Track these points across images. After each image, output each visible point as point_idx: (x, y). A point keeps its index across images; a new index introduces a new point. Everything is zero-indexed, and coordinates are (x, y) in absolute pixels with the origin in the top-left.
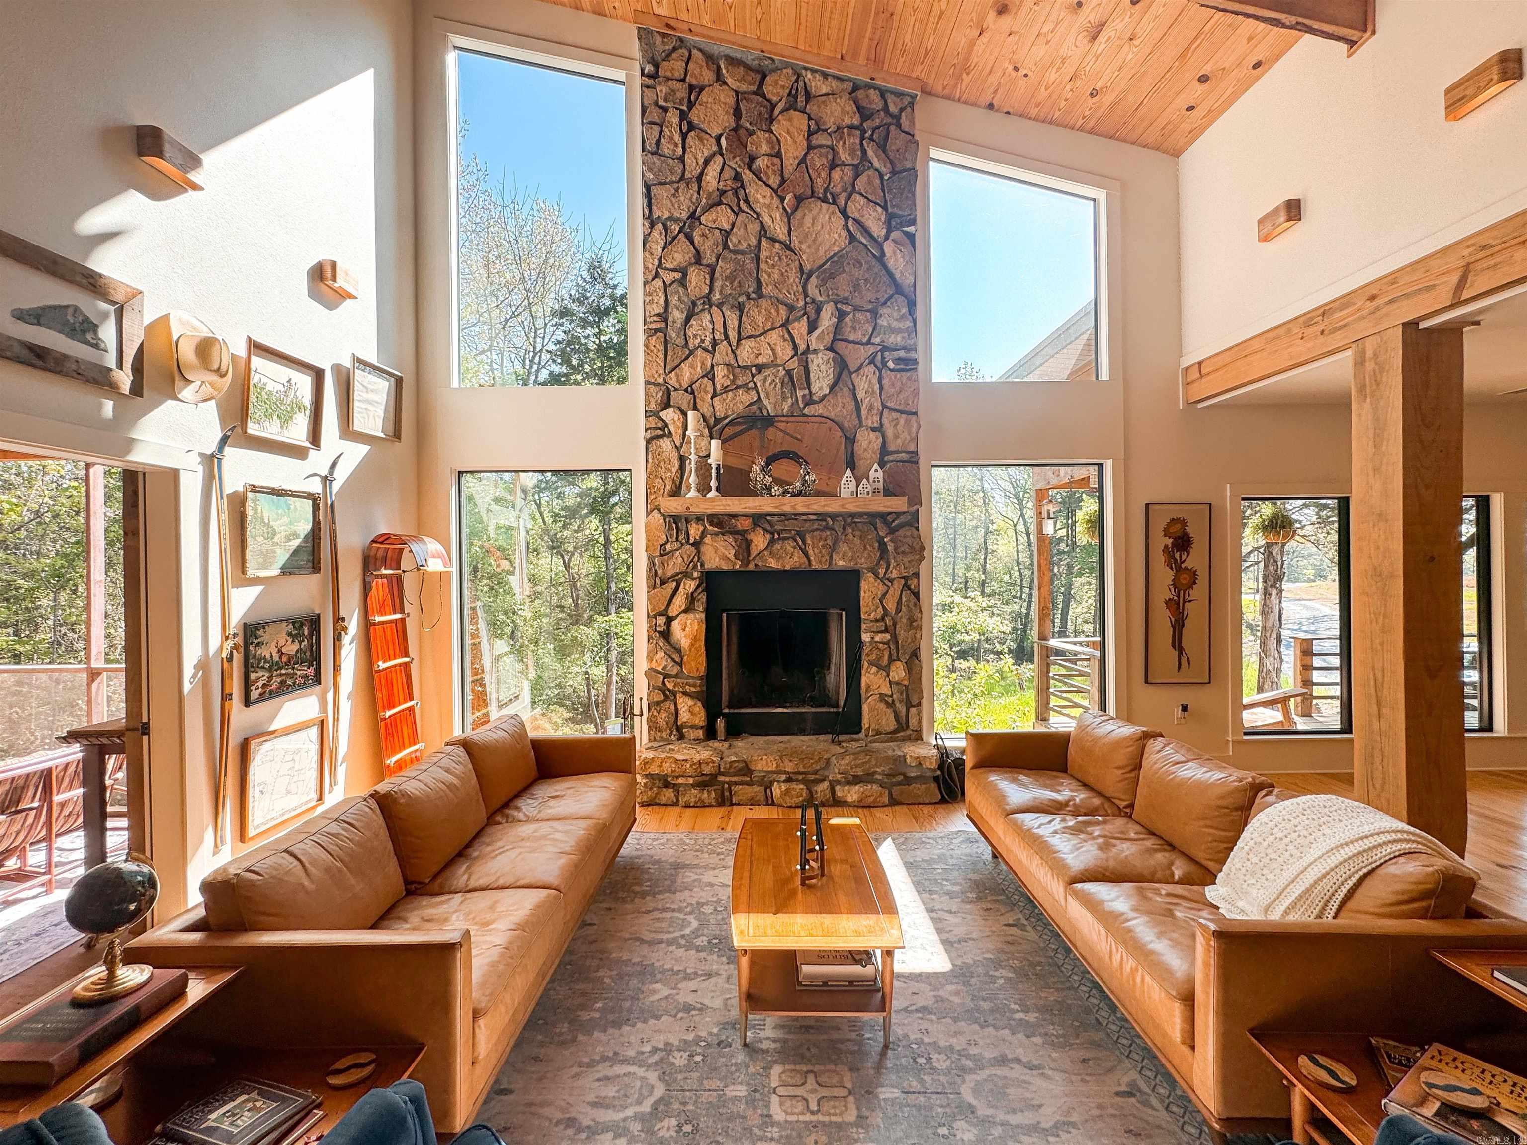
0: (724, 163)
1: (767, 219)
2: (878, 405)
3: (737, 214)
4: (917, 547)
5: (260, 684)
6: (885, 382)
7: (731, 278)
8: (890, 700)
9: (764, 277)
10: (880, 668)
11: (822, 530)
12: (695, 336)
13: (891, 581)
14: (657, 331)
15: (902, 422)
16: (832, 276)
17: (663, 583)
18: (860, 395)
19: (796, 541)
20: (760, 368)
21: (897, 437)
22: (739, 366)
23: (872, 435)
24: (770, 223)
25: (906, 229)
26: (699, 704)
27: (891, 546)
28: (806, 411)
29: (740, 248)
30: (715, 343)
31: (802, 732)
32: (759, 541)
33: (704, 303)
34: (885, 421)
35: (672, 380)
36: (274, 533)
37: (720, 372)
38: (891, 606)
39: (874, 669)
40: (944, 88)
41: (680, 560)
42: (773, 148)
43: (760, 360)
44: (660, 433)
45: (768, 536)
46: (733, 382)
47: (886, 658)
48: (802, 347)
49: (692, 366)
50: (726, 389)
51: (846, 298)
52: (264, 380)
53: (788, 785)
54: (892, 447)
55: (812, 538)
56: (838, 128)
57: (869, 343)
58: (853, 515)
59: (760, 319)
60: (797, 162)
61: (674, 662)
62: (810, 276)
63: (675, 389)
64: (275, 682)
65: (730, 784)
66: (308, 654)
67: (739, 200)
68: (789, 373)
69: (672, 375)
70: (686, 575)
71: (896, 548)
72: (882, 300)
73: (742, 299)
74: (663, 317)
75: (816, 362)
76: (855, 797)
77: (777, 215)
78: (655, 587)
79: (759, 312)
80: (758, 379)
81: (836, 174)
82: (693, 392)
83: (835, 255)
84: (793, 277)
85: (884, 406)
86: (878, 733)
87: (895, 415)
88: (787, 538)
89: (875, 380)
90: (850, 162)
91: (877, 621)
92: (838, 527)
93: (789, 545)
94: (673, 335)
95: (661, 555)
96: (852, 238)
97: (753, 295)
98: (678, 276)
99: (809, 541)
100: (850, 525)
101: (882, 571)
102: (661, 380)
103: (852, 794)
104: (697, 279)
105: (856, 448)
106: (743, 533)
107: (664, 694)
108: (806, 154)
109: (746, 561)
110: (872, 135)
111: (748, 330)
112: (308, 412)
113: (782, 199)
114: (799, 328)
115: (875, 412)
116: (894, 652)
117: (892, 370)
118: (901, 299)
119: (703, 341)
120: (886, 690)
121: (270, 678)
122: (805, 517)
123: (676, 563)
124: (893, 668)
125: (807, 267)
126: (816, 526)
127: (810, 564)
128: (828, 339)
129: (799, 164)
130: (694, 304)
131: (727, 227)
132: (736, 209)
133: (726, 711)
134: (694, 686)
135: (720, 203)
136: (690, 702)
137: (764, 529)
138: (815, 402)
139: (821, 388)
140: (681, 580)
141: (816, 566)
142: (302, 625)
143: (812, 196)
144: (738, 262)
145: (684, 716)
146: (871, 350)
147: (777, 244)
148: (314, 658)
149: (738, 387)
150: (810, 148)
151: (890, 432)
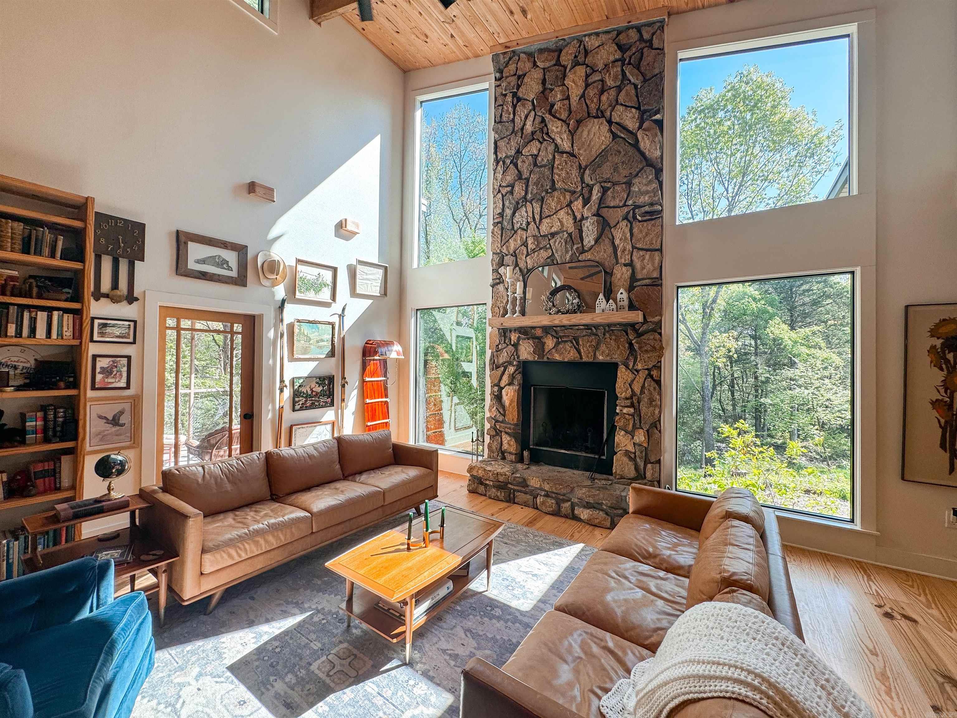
0: (535, 114)
1: (559, 141)
2: (629, 247)
3: (541, 143)
4: (658, 347)
5: (301, 403)
6: (635, 230)
7: (536, 184)
8: (633, 456)
9: (556, 177)
10: (627, 432)
11: (589, 336)
12: (517, 222)
13: (638, 371)
14: (498, 223)
15: (647, 257)
16: (600, 167)
17: (498, 367)
18: (617, 242)
19: (572, 343)
20: (553, 235)
21: (643, 268)
22: (541, 236)
23: (624, 269)
24: (560, 142)
25: (654, 118)
26: (513, 440)
27: (636, 346)
28: (580, 258)
29: (543, 163)
30: (528, 224)
31: (577, 468)
32: (550, 343)
33: (523, 202)
34: (634, 258)
35: (505, 251)
36: (310, 339)
37: (530, 241)
38: (637, 390)
39: (623, 433)
40: (687, 4)
41: (506, 354)
42: (563, 95)
43: (554, 230)
44: (498, 281)
45: (555, 340)
46: (537, 246)
47: (631, 426)
48: (579, 217)
49: (515, 240)
50: (534, 251)
51: (609, 178)
52: (305, 275)
53: (545, 498)
54: (639, 276)
55: (583, 341)
56: (606, 66)
57: (625, 205)
58: (609, 325)
59: (553, 205)
60: (578, 98)
61: (500, 412)
62: (585, 170)
63: (507, 255)
64: (309, 403)
65: (514, 490)
66: (328, 392)
67: (543, 133)
68: (570, 235)
69: (504, 247)
70: (510, 363)
71: (640, 348)
72: (634, 173)
73: (543, 194)
74: (501, 215)
75: (586, 225)
76: (586, 517)
77: (565, 136)
78: (493, 370)
79: (553, 200)
80: (552, 242)
81: (604, 98)
82: (516, 256)
83: (603, 151)
84: (575, 173)
85: (634, 247)
86: (622, 477)
87: (641, 253)
88: (566, 341)
89: (627, 230)
90: (614, 85)
91: (627, 399)
92: (600, 332)
93: (568, 346)
94: (506, 224)
95: (497, 351)
96: (615, 136)
97: (550, 191)
98: (509, 189)
99: (581, 343)
100: (608, 332)
101: (631, 364)
102: (498, 251)
103: (584, 514)
104: (519, 189)
105: (613, 279)
106: (539, 338)
107: (496, 431)
108: (585, 90)
109: (541, 355)
110: (630, 60)
111: (546, 212)
112: (330, 287)
113: (568, 125)
114: (578, 204)
115: (626, 252)
116: (637, 422)
117: (640, 221)
118: (648, 169)
119: (521, 224)
120: (631, 448)
121: (306, 401)
122: (577, 327)
123: (503, 357)
124: (637, 433)
125: (584, 164)
126: (584, 333)
127: (581, 358)
128: (594, 209)
129: (580, 99)
130: (518, 203)
131: (535, 152)
132: (541, 140)
133: (531, 447)
134: (510, 428)
135: (534, 139)
136: (509, 438)
137: (552, 335)
138: (587, 251)
139: (589, 242)
140: (507, 366)
141: (585, 359)
142: (324, 379)
143: (589, 116)
144: (540, 173)
145: (505, 446)
146: (626, 209)
147: (565, 155)
148: (331, 394)
149: (541, 249)
150: (587, 86)
151: (638, 265)
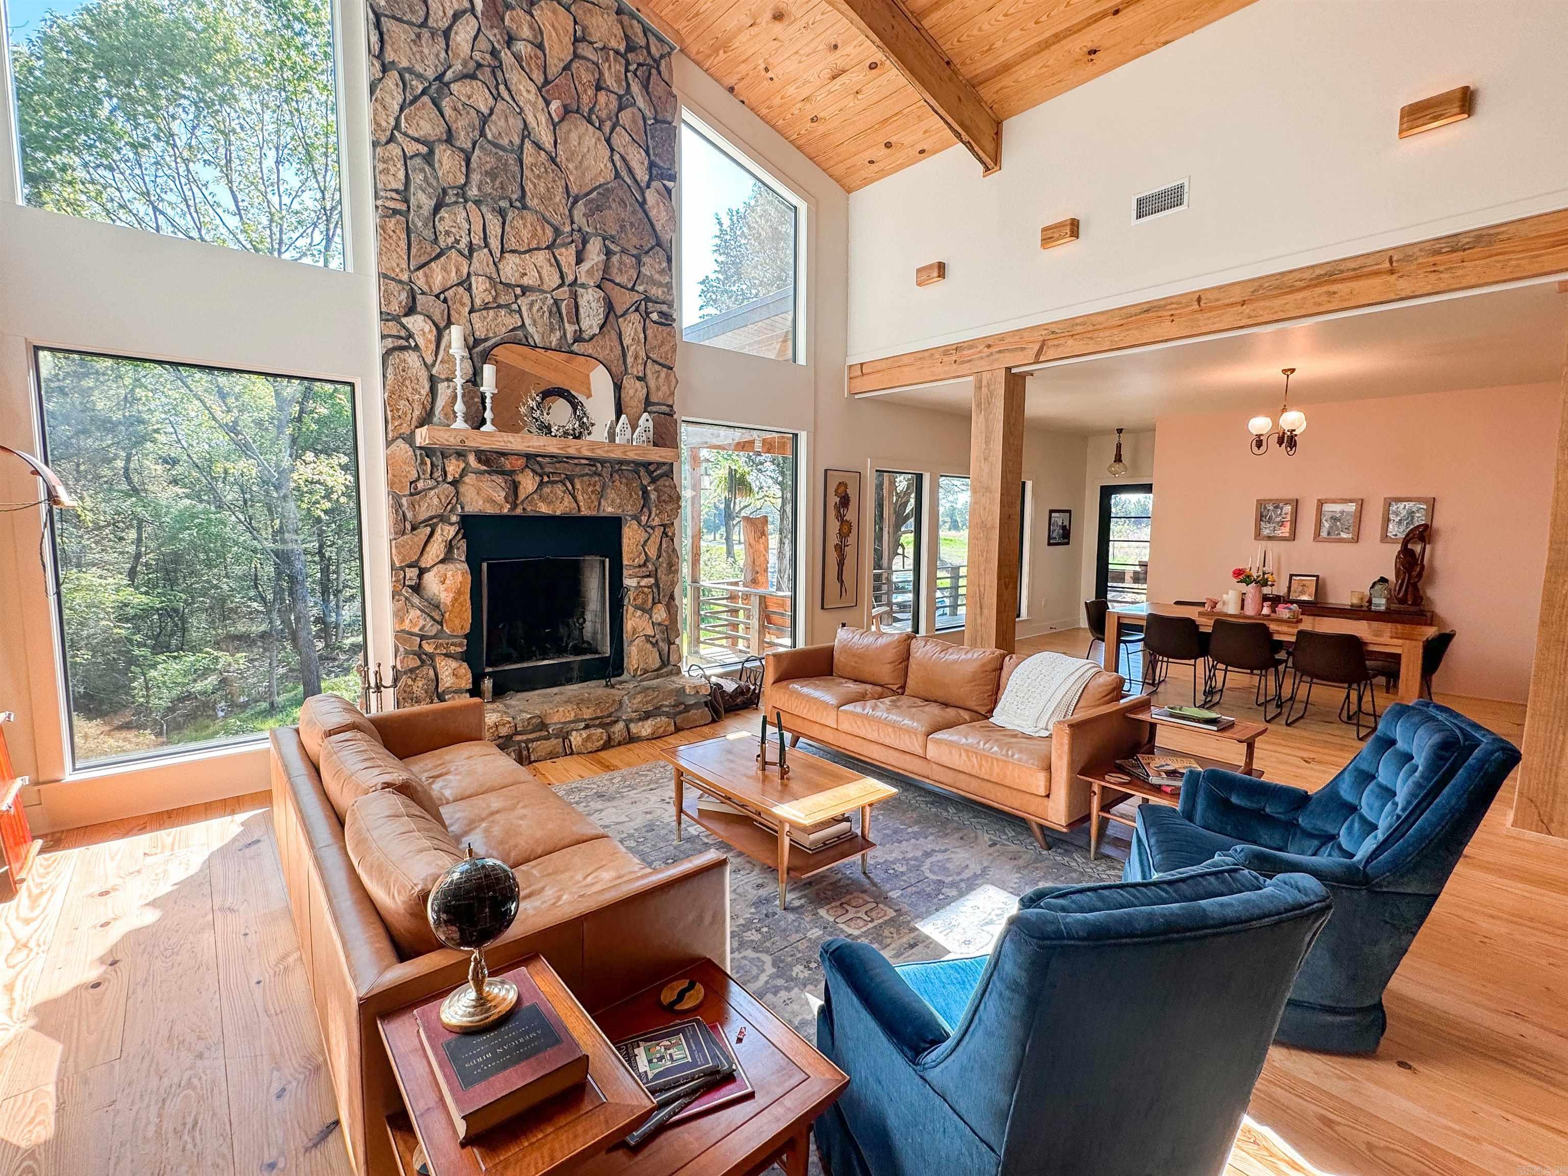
0: (479, 29)
1: (530, 119)
2: (642, 354)
3: (496, 100)
4: (675, 497)
6: (649, 332)
7: (492, 174)
8: (654, 641)
9: (529, 187)
10: (644, 610)
11: (591, 476)
12: (448, 233)
13: (653, 528)
14: (395, 212)
15: (663, 375)
16: (599, 209)
17: (414, 528)
18: (627, 341)
19: (565, 485)
20: (525, 290)
21: (658, 389)
22: (501, 282)
23: (638, 384)
24: (535, 125)
25: (666, 182)
26: (465, 665)
27: (653, 496)
28: (575, 347)
29: (501, 142)
30: (471, 247)
31: (569, 681)
32: (528, 483)
33: (457, 195)
34: (648, 372)
35: (420, 278)
37: (479, 286)
38: (653, 553)
39: (639, 613)
40: (698, 53)
41: (436, 501)
42: (535, 37)
43: (526, 281)
44: (403, 343)
45: (538, 479)
46: (495, 298)
47: (650, 600)
48: (570, 279)
49: (444, 269)
50: (486, 307)
51: (612, 237)
53: (587, 731)
54: (654, 399)
55: (582, 482)
56: (604, 48)
57: (632, 289)
58: (621, 462)
59: (525, 234)
60: (562, 65)
61: (434, 620)
62: (575, 202)
63: (423, 293)
65: (527, 742)
67: (498, 84)
68: (556, 302)
69: (420, 273)
70: (443, 519)
71: (659, 497)
72: (646, 249)
73: (504, 204)
74: (404, 194)
75: (586, 297)
76: (649, 731)
77: (543, 119)
78: (404, 533)
79: (525, 226)
80: (524, 302)
81: (602, 97)
82: (445, 301)
83: (600, 186)
84: (559, 196)
85: (648, 357)
86: (646, 672)
87: (657, 367)
88: (556, 482)
89: (640, 329)
90: (616, 90)
91: (640, 566)
92: (606, 473)
93: (559, 489)
94: (420, 224)
95: (411, 495)
96: (617, 175)
97: (518, 204)
98: (424, 150)
99: (578, 486)
100: (617, 471)
101: (644, 519)
102: (405, 277)
103: (645, 729)
104: (447, 160)
105: (623, 395)
106: (512, 473)
107: (420, 659)
108: (571, 61)
109: (514, 506)
110: (636, 69)
111: (512, 244)
113: (548, 103)
114: (567, 256)
115: (640, 361)
116: (656, 595)
117: (655, 322)
118: (661, 252)
119: (457, 242)
120: (650, 632)
122: (576, 461)
123: (431, 505)
124: (655, 611)
125: (574, 190)
126: (587, 471)
127: (579, 510)
128: (598, 275)
129: (564, 69)
130: (444, 191)
131: (486, 111)
132: (495, 92)
133: (489, 670)
134: (460, 645)
135: (473, 77)
136: (454, 664)
137: (533, 471)
138: (584, 340)
139: (591, 327)
140: (436, 524)
141: (585, 512)
143: (577, 112)
144: (499, 159)
145: (447, 680)
146: (636, 297)
147: (543, 153)
149: (499, 306)
150: (576, 56)
151: (652, 384)
